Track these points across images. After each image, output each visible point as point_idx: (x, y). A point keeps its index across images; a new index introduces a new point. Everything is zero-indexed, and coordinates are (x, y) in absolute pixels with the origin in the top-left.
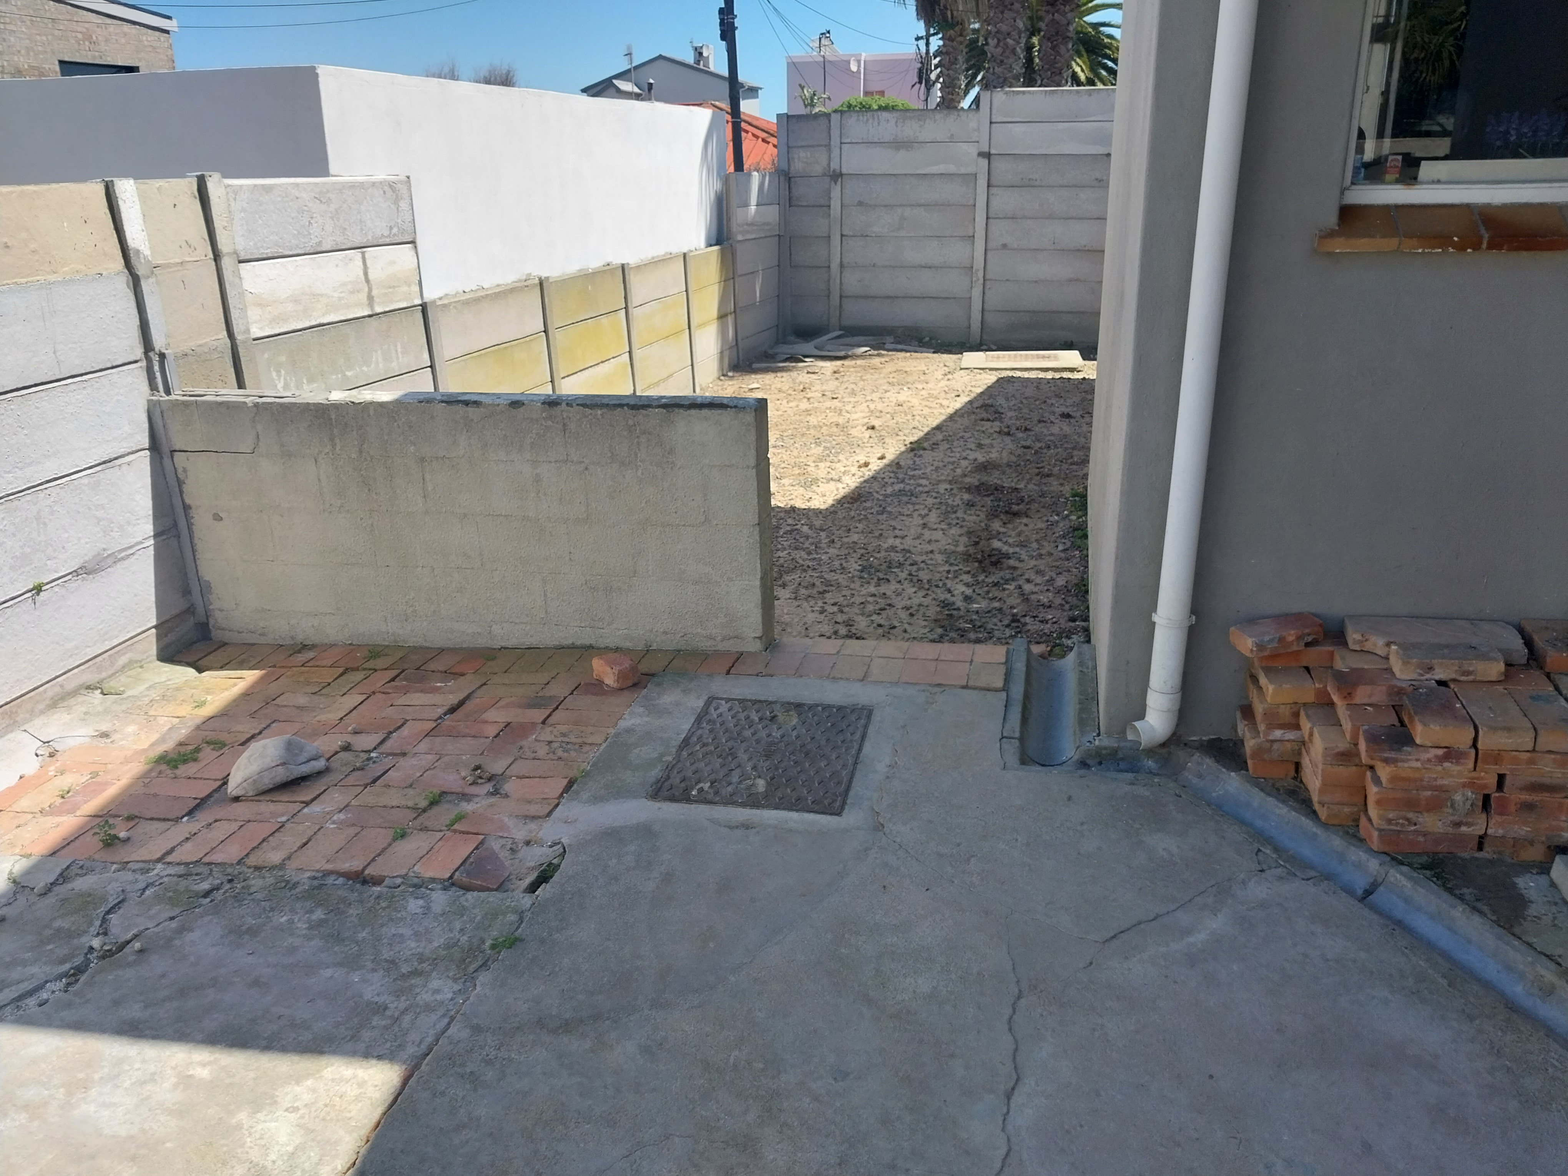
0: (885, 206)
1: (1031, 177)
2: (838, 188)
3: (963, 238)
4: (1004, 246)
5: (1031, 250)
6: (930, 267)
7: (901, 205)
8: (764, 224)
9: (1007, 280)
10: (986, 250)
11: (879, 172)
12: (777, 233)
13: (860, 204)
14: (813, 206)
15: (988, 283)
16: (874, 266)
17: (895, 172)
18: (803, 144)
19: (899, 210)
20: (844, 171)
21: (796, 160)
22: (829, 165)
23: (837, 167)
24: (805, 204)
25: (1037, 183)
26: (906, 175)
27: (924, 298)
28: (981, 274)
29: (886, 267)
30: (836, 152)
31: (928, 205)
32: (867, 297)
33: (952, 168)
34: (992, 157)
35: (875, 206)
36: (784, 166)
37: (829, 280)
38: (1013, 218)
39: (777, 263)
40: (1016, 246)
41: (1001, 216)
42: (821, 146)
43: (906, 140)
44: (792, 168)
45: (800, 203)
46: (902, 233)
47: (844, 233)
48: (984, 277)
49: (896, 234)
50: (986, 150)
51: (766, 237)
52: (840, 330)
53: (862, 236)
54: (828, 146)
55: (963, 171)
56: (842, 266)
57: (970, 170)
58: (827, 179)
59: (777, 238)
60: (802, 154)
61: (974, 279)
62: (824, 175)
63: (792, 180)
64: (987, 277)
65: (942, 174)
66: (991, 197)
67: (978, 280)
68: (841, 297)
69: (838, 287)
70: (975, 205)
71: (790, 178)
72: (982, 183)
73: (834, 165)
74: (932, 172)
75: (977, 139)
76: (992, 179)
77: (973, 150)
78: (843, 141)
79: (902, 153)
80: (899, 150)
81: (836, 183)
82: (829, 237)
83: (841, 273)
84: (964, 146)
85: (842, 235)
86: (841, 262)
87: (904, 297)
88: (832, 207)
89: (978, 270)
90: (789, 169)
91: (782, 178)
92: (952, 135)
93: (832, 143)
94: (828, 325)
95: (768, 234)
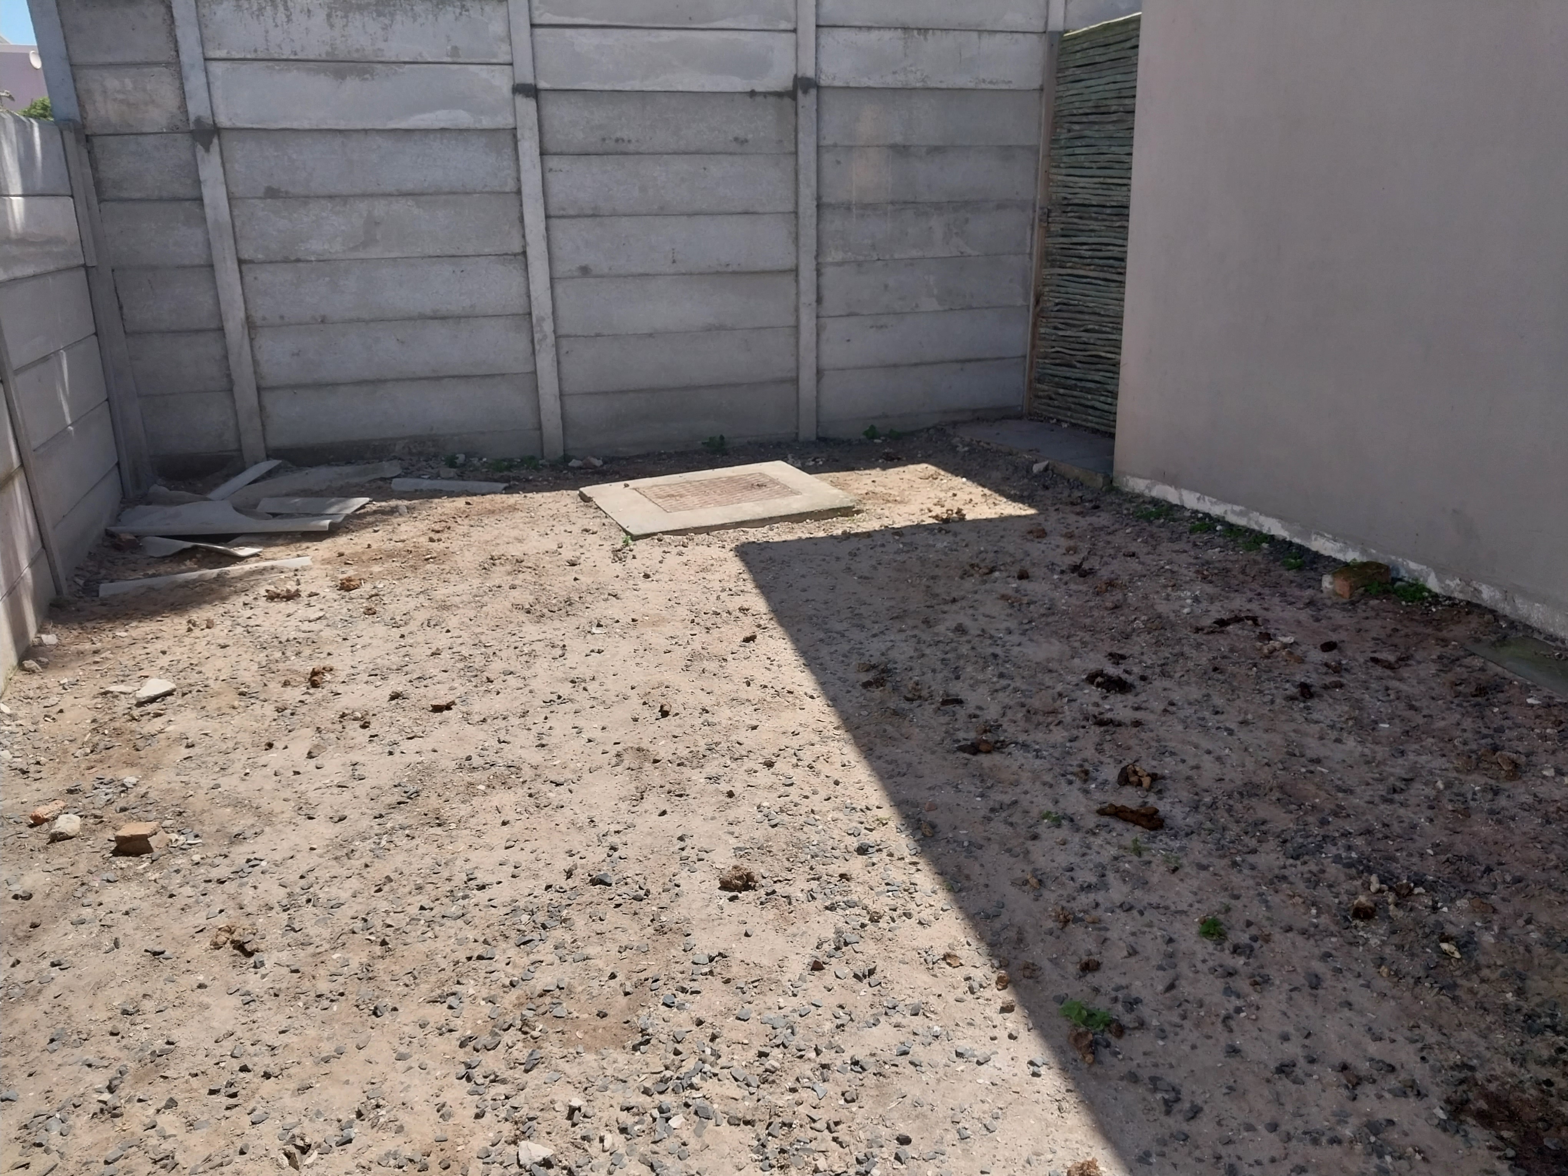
0: (331, 197)
1: (619, 135)
2: (214, 158)
3: (503, 256)
4: (585, 271)
5: (633, 276)
6: (444, 318)
7: (364, 196)
8: (49, 241)
9: (598, 335)
10: (552, 279)
11: (306, 125)
12: (82, 262)
13: (272, 193)
14: (160, 200)
15: (564, 342)
16: (323, 322)
17: (342, 125)
18: (110, 59)
19: (362, 206)
20: (223, 121)
21: (98, 97)
22: (183, 106)
23: (205, 113)
24: (138, 195)
25: (631, 148)
26: (366, 131)
27: (439, 378)
28: (548, 327)
29: (351, 321)
30: (195, 82)
31: (422, 194)
32: (318, 386)
33: (462, 118)
34: (543, 95)
35: (306, 199)
36: (70, 109)
37: (226, 357)
38: (593, 216)
39: (92, 329)
40: (606, 270)
41: (571, 212)
42: (157, 64)
43: (355, 56)
44: (91, 116)
45: (125, 195)
46: (374, 252)
47: (245, 256)
48: (555, 331)
49: (361, 255)
50: (529, 80)
51: (59, 271)
52: (268, 457)
53: (286, 261)
54: (175, 65)
55: (486, 122)
56: (251, 325)
57: (504, 120)
58: (184, 141)
59: (83, 273)
60: (112, 82)
61: (537, 336)
62: (174, 130)
63: (96, 141)
64: (562, 331)
65: (443, 130)
66: (549, 176)
67: (545, 337)
68: (259, 389)
69: (249, 370)
70: (519, 192)
71: (88, 139)
72: (529, 147)
73: (197, 108)
74: (422, 125)
75: (507, 58)
76: (547, 137)
77: (502, 81)
78: (211, 54)
79: (352, 84)
80: (343, 78)
81: (207, 150)
82: (212, 266)
83: (251, 340)
84: (483, 72)
85: (241, 262)
86: (248, 317)
87: (397, 380)
88: (206, 201)
89: (541, 319)
90: (83, 118)
91: (70, 137)
92: (455, 49)
93: (184, 58)
94: (240, 450)
95: (62, 264)
